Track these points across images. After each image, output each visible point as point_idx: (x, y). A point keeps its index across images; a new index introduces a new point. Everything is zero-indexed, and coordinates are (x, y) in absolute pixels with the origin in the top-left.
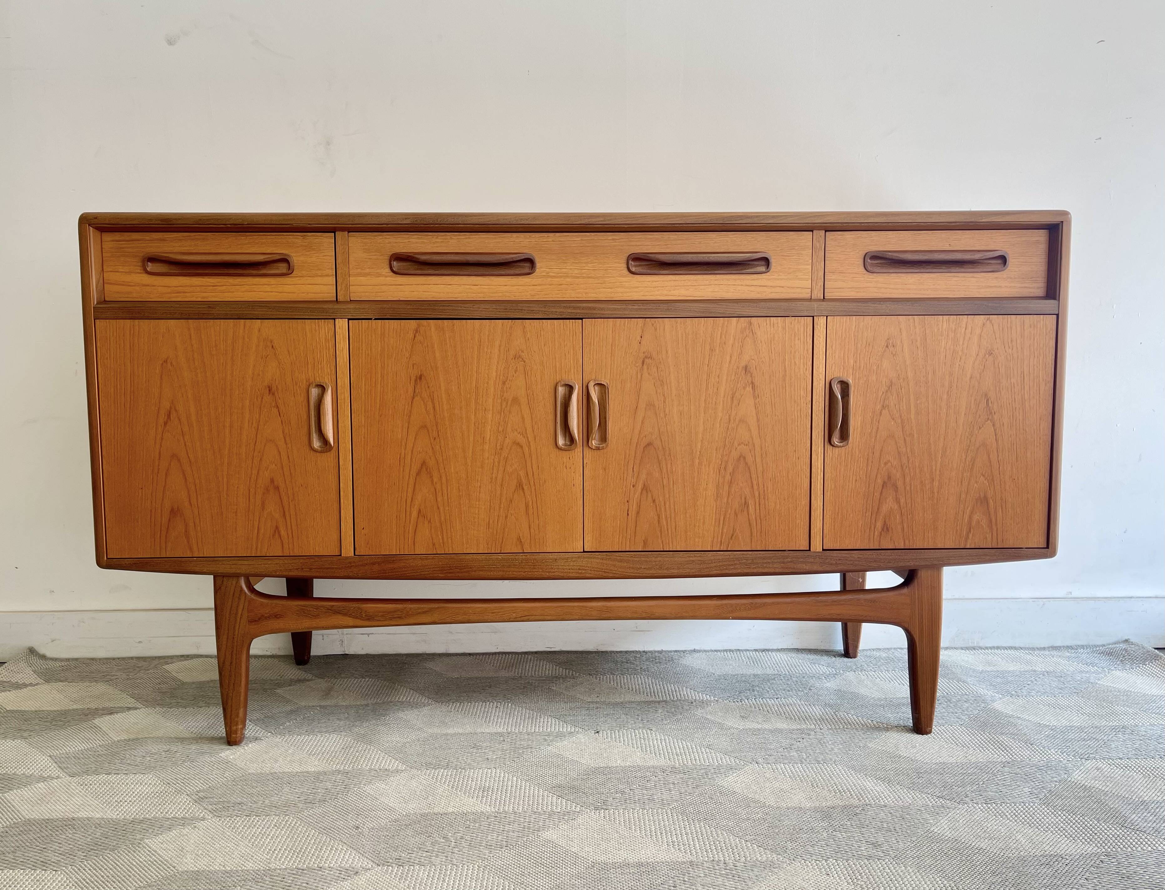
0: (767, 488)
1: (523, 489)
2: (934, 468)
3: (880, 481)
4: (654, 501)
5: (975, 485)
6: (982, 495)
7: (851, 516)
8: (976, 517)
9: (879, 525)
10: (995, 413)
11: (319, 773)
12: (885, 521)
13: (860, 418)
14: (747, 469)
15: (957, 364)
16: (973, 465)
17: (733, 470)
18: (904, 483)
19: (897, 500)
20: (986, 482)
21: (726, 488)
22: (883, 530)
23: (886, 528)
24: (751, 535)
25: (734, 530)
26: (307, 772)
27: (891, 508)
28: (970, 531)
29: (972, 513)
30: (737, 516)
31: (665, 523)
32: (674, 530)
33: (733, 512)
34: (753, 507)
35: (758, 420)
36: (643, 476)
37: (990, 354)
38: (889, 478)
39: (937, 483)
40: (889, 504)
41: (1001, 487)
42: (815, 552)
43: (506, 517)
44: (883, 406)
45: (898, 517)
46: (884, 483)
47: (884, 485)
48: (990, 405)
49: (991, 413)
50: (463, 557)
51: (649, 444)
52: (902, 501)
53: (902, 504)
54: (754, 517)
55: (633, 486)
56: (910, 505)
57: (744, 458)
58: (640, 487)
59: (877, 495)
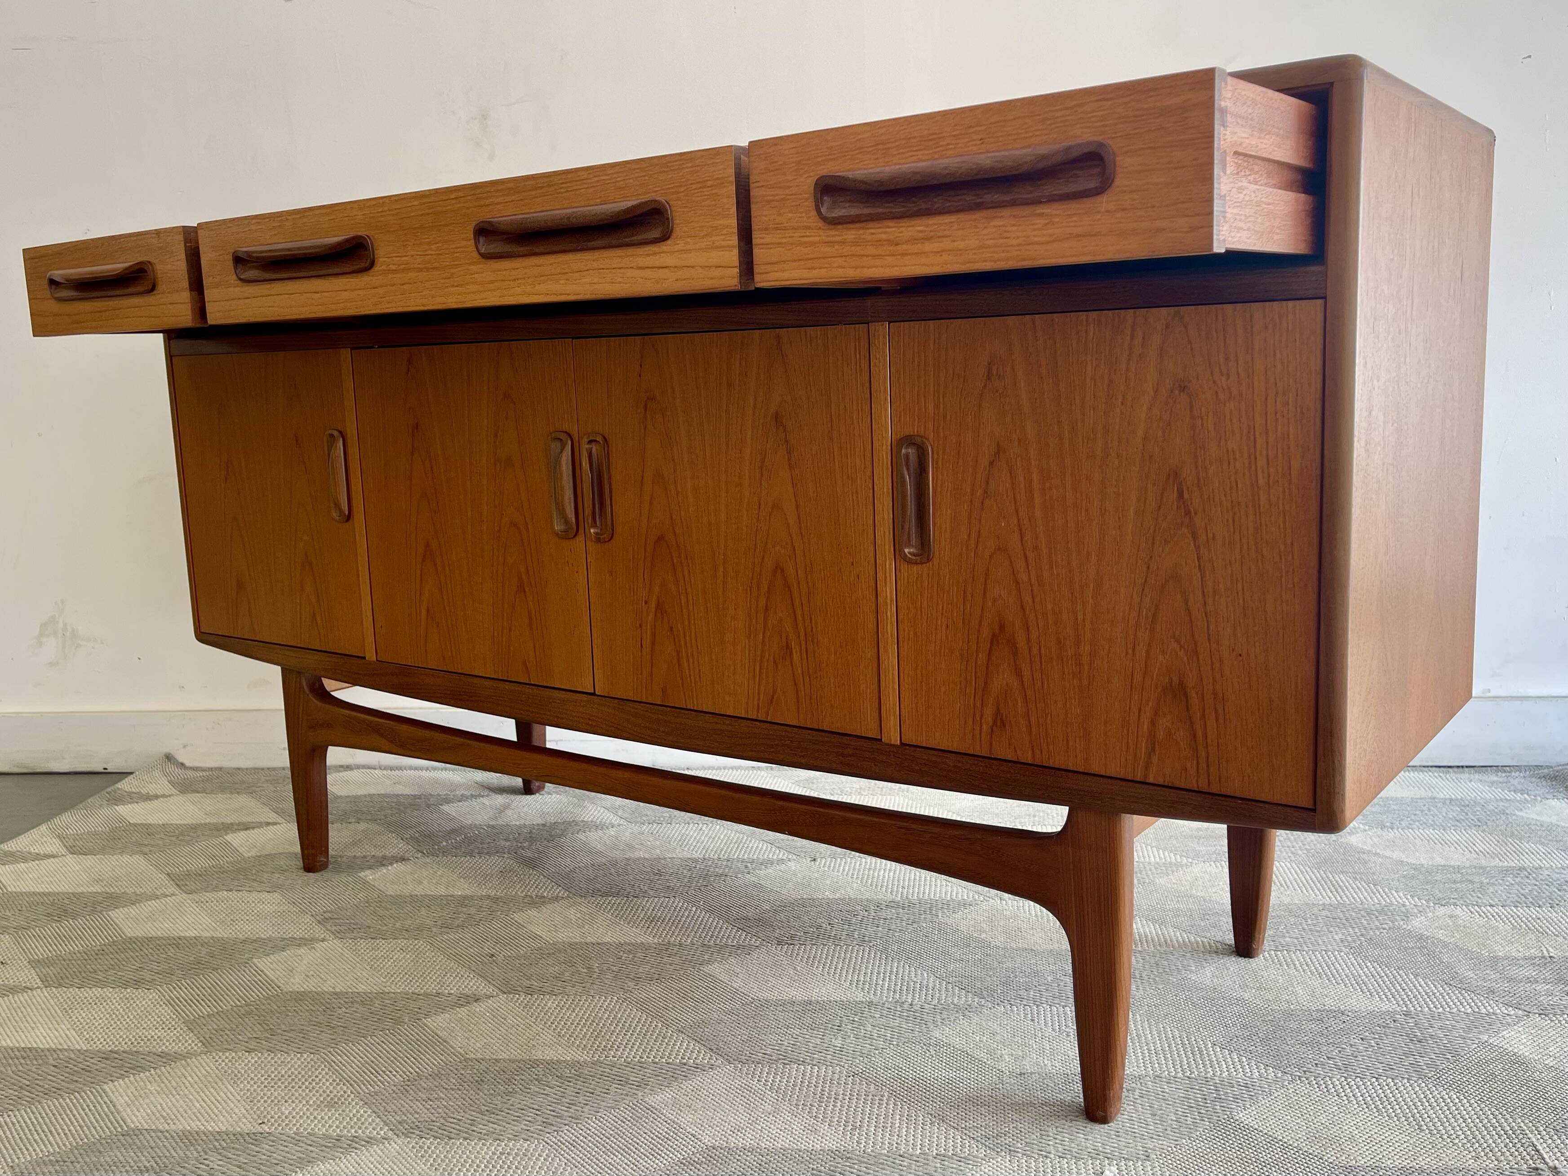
0: (816, 623)
1: (525, 592)
2: (1080, 617)
3: (986, 633)
4: (671, 628)
5: (1161, 658)
6: (1176, 681)
7: (943, 689)
8: (1164, 723)
9: (989, 712)
10: (1196, 514)
11: (465, 897)
12: (998, 708)
13: (949, 512)
14: (787, 589)
15: (1118, 410)
16: (1154, 615)
17: (769, 588)
18: (1029, 640)
19: (1018, 673)
20: (1181, 653)
21: (761, 617)
22: (995, 723)
23: (1000, 722)
24: (798, 702)
25: (774, 692)
26: (452, 896)
27: (1007, 684)
29: (1156, 712)
30: (777, 667)
31: (686, 664)
32: (698, 677)
33: (772, 658)
34: (798, 653)
35: (797, 506)
36: (657, 589)
37: (1183, 388)
38: (1002, 627)
39: (1087, 648)
40: (1003, 678)
41: (1212, 668)
42: (887, 744)
43: (510, 630)
44: (986, 492)
45: (1020, 704)
46: (994, 635)
47: (994, 639)
48: (1186, 495)
49: (1188, 513)
50: (471, 680)
51: (661, 538)
52: (1026, 673)
53: (1025, 680)
54: (800, 671)
55: (646, 602)
56: (1040, 684)
57: (782, 570)
58: (653, 605)
59: (982, 657)
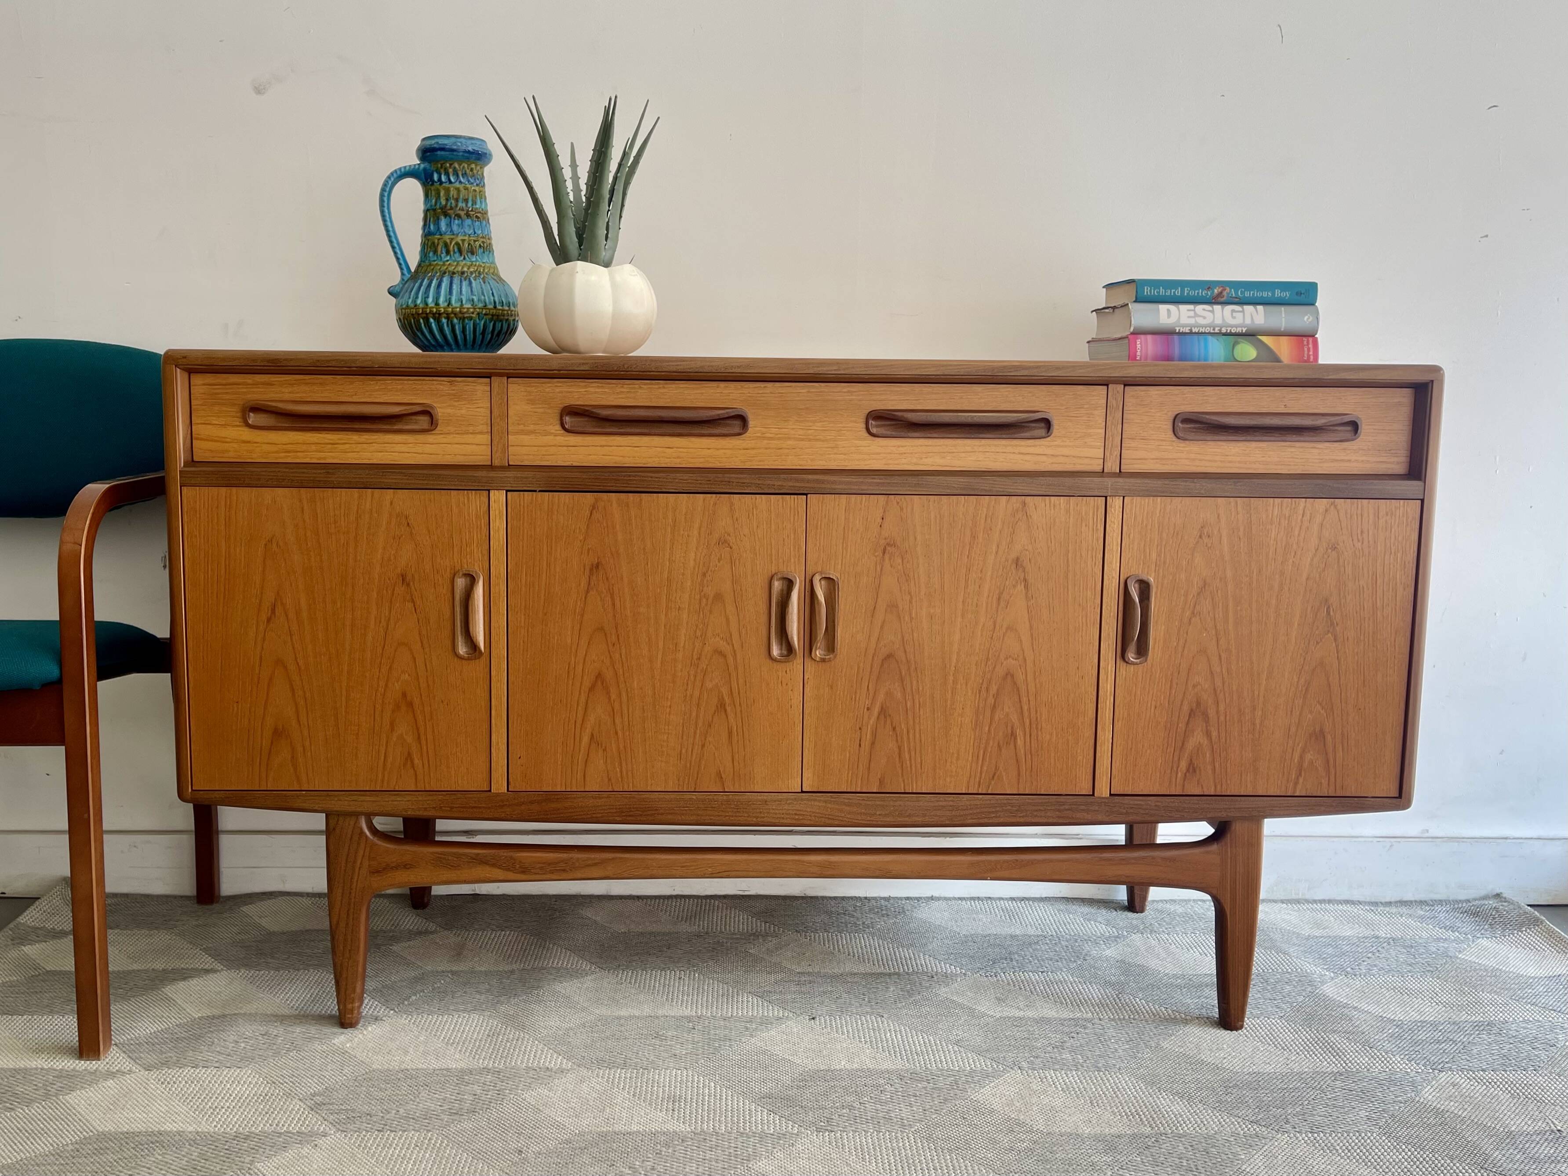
0: (1041, 714)
1: (726, 711)
2: (1256, 693)
3: (1186, 708)
4: (894, 729)
5: (1309, 716)
6: (1317, 729)
7: (1148, 751)
8: (1309, 756)
9: (1184, 765)
10: (1337, 624)
11: (462, 1071)
12: (1191, 760)
13: (1163, 627)
14: (1015, 690)
15: (1291, 561)
16: (1307, 690)
17: (998, 690)
18: (1217, 712)
19: (1208, 734)
20: (1322, 712)
21: (988, 713)
22: (1188, 770)
23: (1192, 769)
24: (1019, 775)
25: (997, 769)
27: (1199, 743)
28: (1300, 774)
29: (1304, 751)
30: (1001, 750)
31: (907, 756)
32: (919, 766)
33: (996, 744)
34: (1022, 738)
35: (1031, 627)
36: (881, 697)
37: (1334, 548)
38: (1198, 704)
39: (1260, 713)
40: (1197, 738)
41: (1342, 719)
42: (1099, 798)
43: (703, 746)
44: (1193, 613)
45: (1208, 755)
46: (1192, 710)
47: (1192, 713)
48: (1332, 613)
49: (1332, 624)
50: (647, 795)
51: (890, 656)
52: (1214, 734)
53: (1213, 738)
54: (1022, 751)
55: (868, 709)
56: (1224, 740)
57: (1012, 676)
58: (876, 710)
59: (1182, 726)
